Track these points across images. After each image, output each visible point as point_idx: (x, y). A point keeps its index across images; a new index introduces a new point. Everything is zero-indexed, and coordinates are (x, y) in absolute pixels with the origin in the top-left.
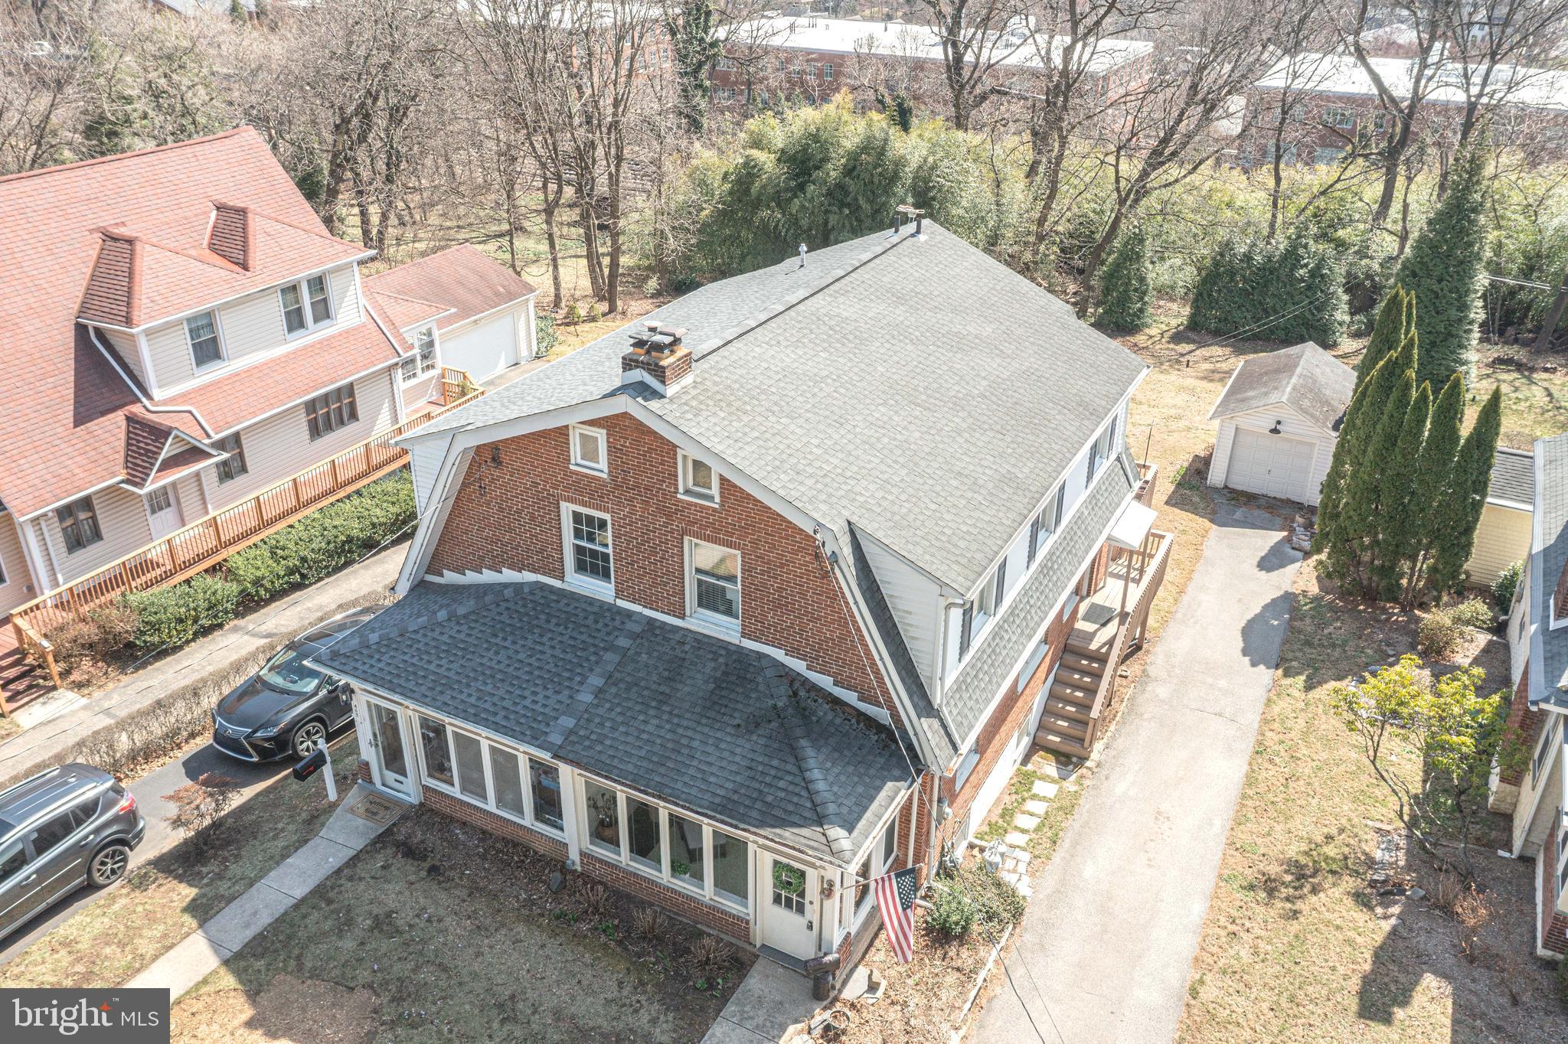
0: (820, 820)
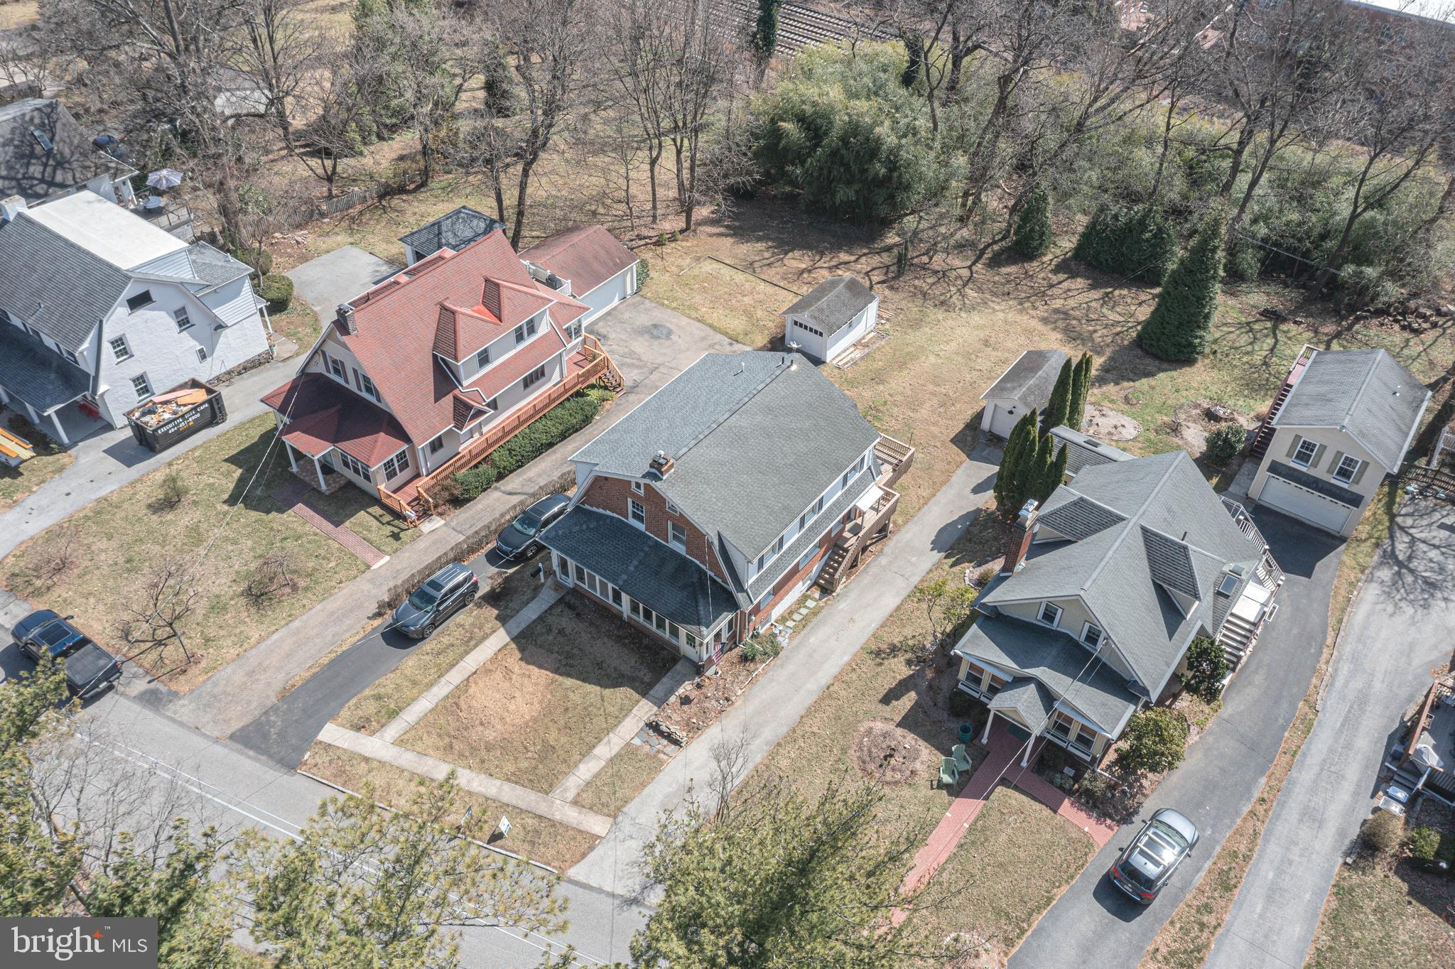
0: (699, 624)
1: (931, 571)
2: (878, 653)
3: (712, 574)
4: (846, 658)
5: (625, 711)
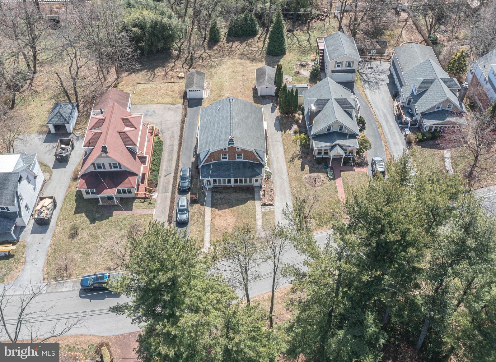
0: (260, 174)
1: (282, 137)
2: (290, 161)
3: (253, 162)
4: (285, 166)
5: (254, 206)
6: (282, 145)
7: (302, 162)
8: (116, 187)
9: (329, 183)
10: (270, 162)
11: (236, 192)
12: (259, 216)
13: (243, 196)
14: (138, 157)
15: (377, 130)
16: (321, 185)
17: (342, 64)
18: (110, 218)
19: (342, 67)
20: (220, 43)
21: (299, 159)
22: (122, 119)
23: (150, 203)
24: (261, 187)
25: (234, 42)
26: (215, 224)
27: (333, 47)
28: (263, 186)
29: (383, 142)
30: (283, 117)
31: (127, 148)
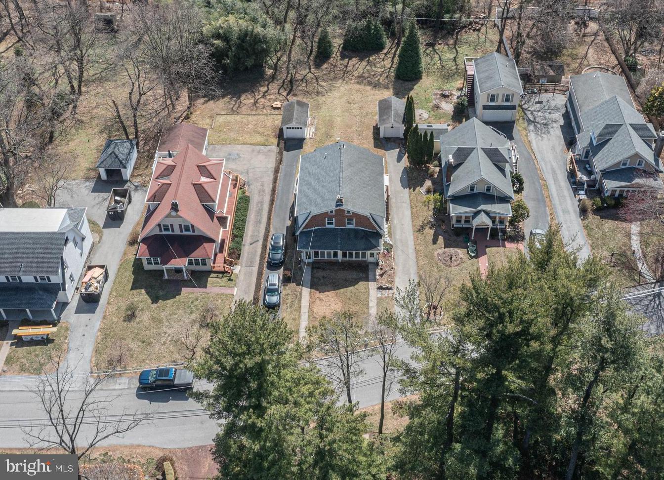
0: (376, 247)
1: (410, 196)
2: (419, 230)
3: (367, 229)
4: (412, 237)
5: (367, 289)
6: (409, 207)
7: (435, 232)
8: (187, 256)
9: (469, 262)
10: (392, 231)
11: (344, 269)
12: (373, 303)
13: (354, 275)
14: (217, 217)
15: (541, 191)
16: (459, 264)
17: (497, 98)
18: (177, 297)
19: (497, 101)
20: (332, 59)
21: (431, 228)
22: (198, 166)
23: (230, 280)
24: (377, 264)
25: (350, 58)
26: (315, 311)
27: (487, 74)
28: (381, 263)
29: (547, 208)
30: (413, 169)
31: (203, 205)
